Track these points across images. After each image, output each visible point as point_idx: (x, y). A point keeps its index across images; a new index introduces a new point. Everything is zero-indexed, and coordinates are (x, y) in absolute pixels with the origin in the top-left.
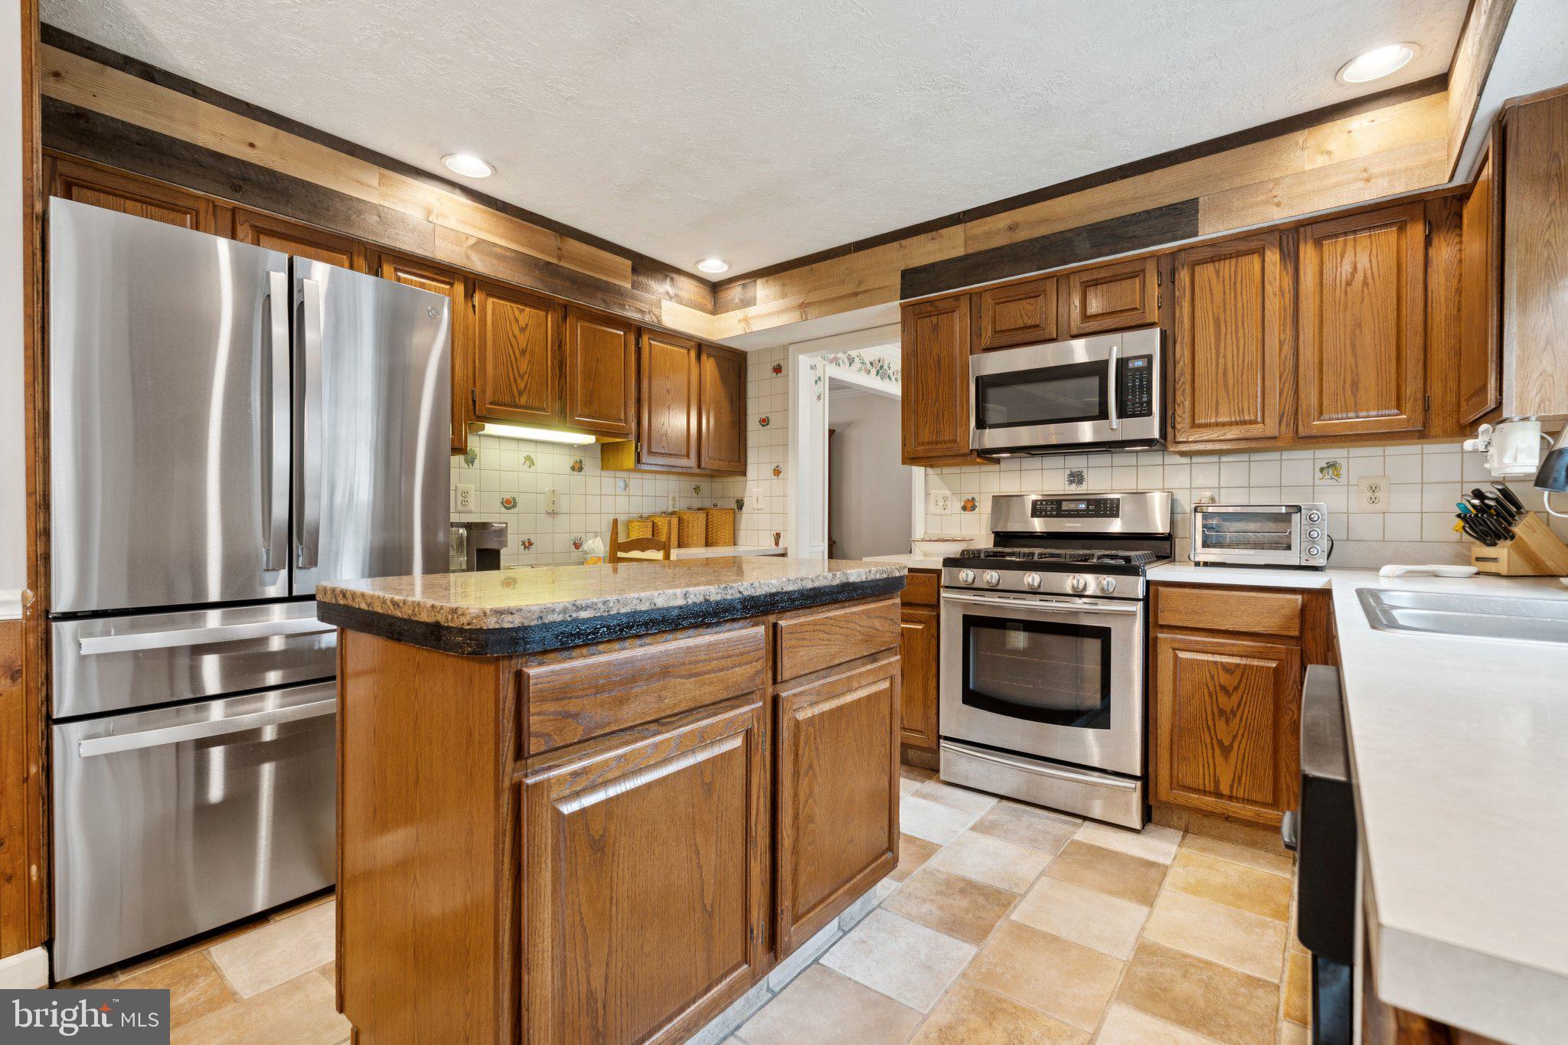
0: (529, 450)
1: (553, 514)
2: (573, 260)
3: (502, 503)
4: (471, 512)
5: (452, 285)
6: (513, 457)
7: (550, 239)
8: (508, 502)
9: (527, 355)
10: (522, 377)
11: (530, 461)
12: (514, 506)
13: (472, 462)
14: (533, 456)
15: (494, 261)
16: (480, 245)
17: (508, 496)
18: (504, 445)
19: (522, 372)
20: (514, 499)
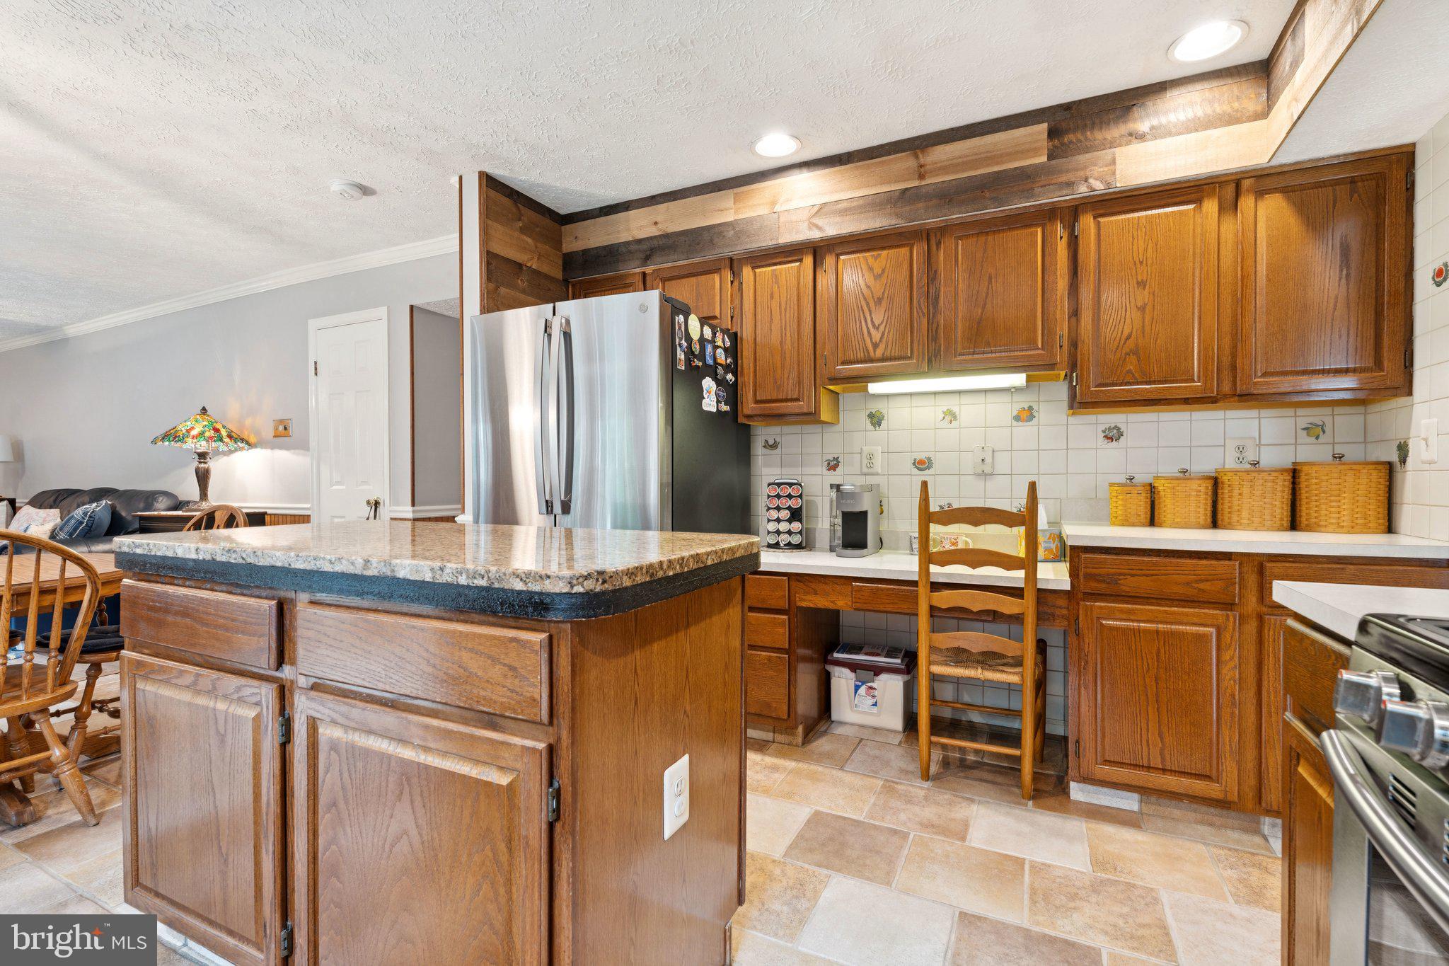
0: (952, 403)
1: (984, 475)
2: (945, 169)
3: (914, 464)
4: (878, 474)
5: (801, 260)
6: (928, 413)
7: (904, 162)
8: (921, 462)
9: (884, 303)
10: (877, 328)
11: (952, 416)
12: (929, 467)
13: (879, 424)
14: (956, 409)
15: (837, 219)
16: (822, 209)
17: (922, 456)
18: (917, 401)
19: (877, 323)
20: (929, 459)
